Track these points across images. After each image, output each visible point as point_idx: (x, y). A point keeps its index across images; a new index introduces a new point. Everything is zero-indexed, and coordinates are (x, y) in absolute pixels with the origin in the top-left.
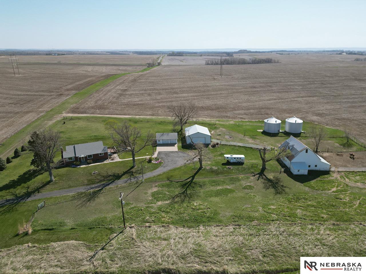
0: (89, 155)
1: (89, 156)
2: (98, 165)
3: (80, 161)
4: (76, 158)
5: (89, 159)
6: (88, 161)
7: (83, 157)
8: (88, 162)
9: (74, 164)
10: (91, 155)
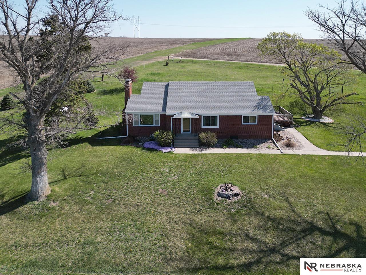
0: (209, 117)
1: (207, 118)
2: (239, 156)
3: (177, 131)
4: (165, 118)
5: (205, 130)
6: (203, 135)
7: (189, 119)
8: (199, 139)
9: (153, 140)
10: (214, 118)
